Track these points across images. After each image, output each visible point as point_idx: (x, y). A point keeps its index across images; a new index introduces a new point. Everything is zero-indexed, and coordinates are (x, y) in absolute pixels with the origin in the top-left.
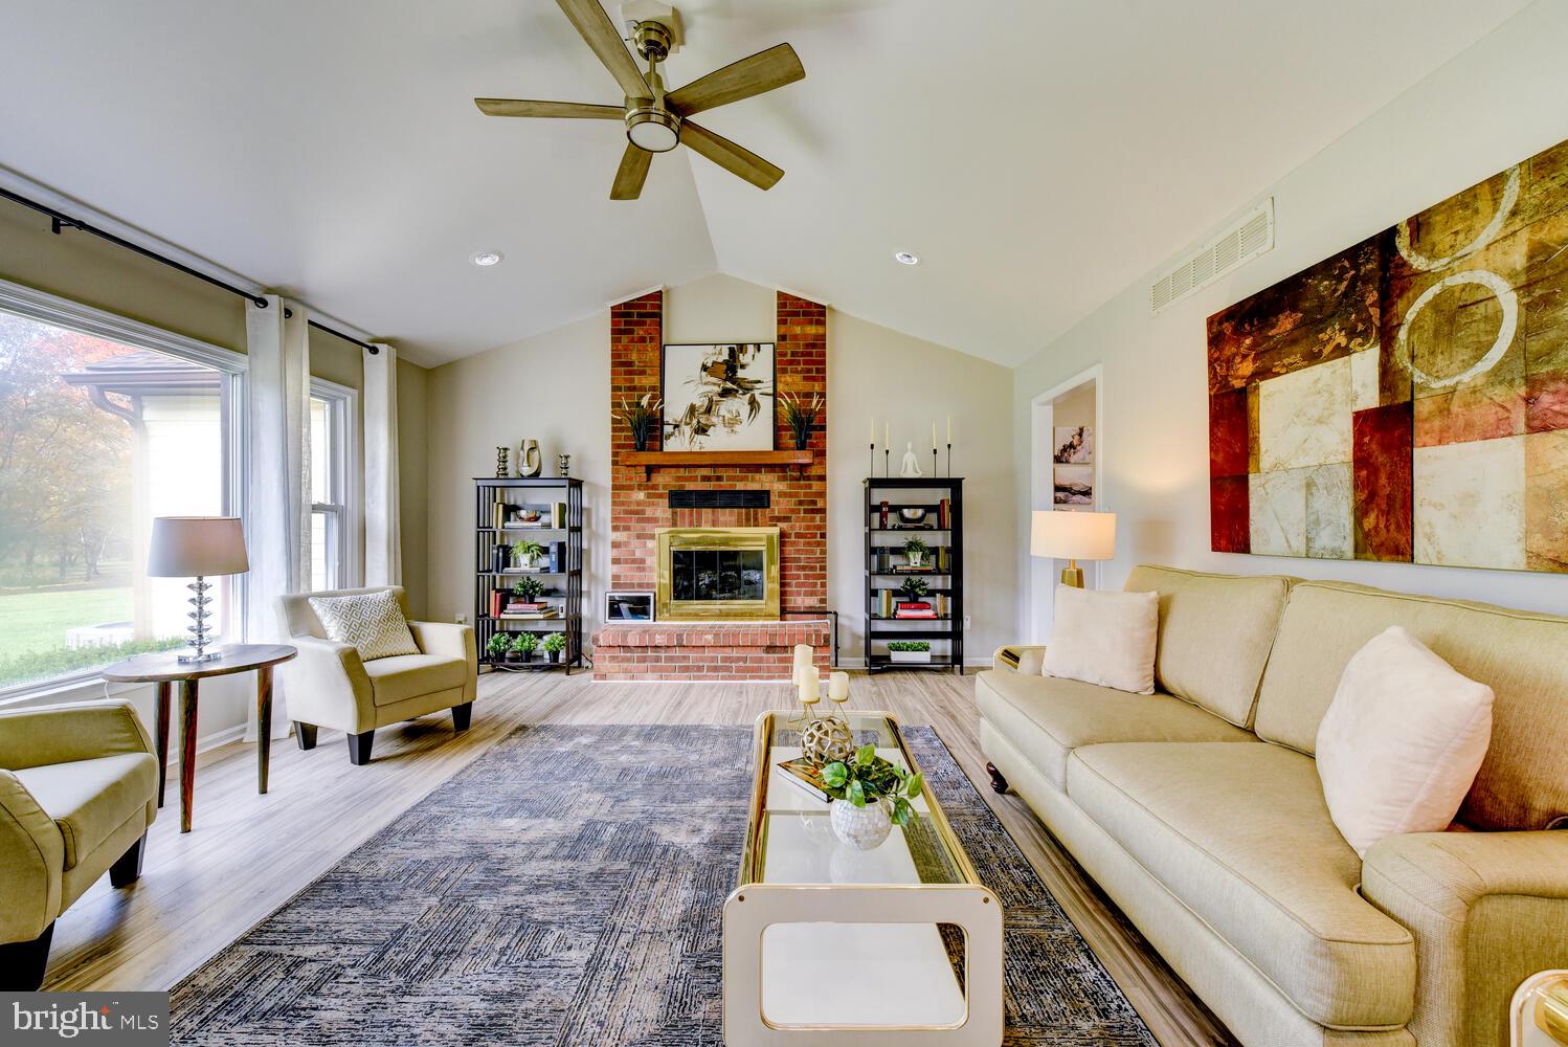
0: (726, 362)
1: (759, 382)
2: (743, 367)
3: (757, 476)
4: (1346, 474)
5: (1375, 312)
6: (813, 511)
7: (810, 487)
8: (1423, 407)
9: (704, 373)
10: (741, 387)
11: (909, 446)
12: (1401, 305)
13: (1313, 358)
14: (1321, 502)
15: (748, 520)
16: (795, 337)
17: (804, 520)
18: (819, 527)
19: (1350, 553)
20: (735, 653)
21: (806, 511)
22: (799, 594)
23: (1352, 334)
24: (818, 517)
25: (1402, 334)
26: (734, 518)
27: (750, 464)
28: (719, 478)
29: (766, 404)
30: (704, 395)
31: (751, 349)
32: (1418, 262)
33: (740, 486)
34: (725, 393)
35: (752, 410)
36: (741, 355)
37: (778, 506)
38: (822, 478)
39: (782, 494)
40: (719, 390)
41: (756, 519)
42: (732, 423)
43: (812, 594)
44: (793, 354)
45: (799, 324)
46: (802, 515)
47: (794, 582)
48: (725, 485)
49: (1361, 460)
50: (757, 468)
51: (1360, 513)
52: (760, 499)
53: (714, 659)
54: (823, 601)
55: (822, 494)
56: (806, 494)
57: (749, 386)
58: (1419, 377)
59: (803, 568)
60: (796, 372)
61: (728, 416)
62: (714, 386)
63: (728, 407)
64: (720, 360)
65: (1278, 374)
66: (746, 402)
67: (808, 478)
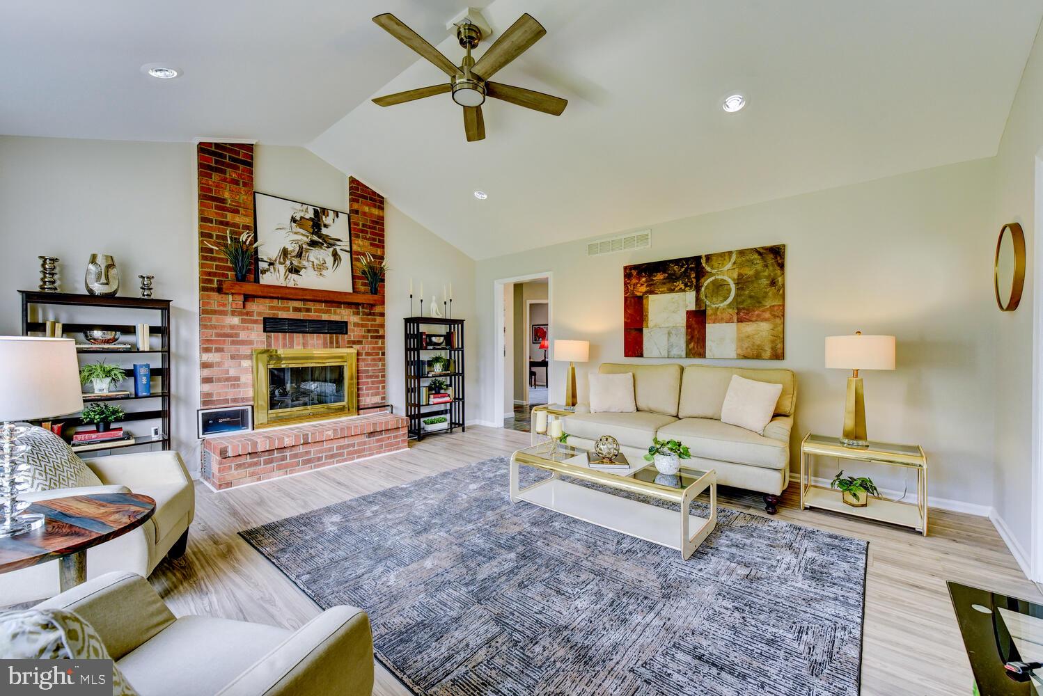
0: (311, 219)
1: (339, 240)
2: (326, 226)
3: (338, 310)
4: (683, 330)
5: (694, 280)
6: (377, 337)
7: (375, 320)
8: (709, 312)
9: (294, 225)
10: (325, 241)
11: (434, 298)
12: (702, 280)
13: (672, 291)
14: (673, 339)
15: (331, 343)
16: (364, 214)
17: (371, 343)
18: (381, 348)
19: (684, 355)
20: (347, 442)
21: (372, 337)
22: (368, 395)
23: (686, 285)
24: (380, 341)
25: (703, 289)
26: (321, 342)
27: (332, 299)
28: (308, 310)
29: (345, 257)
30: (295, 242)
31: (331, 213)
32: (708, 269)
33: (325, 317)
34: (313, 244)
35: (335, 261)
36: (324, 217)
37: (354, 333)
38: (382, 315)
39: (356, 325)
40: (308, 240)
41: (337, 342)
42: (320, 268)
43: (377, 394)
44: (364, 225)
45: (367, 205)
46: (370, 339)
47: (364, 387)
48: (313, 315)
49: (688, 326)
50: (338, 304)
51: (688, 343)
52: (340, 328)
53: (331, 449)
54: (383, 398)
55: (382, 326)
56: (372, 325)
57: (332, 242)
58: (708, 303)
59: (371, 377)
60: (366, 238)
61: (316, 262)
62: (303, 237)
63: (316, 255)
64: (307, 216)
65: (657, 294)
66: (330, 254)
67: (374, 314)
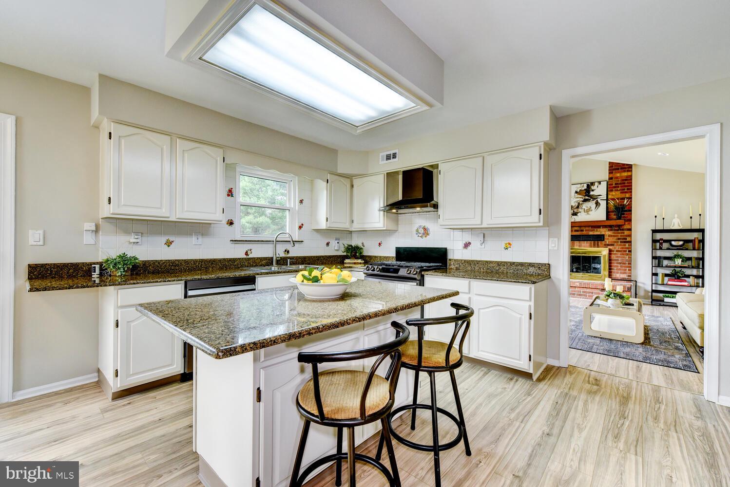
0: (585, 189)
1: (600, 195)
2: (593, 191)
3: (599, 229)
6: (625, 242)
7: (624, 233)
9: (576, 194)
10: (592, 198)
11: (676, 216)
15: (594, 245)
16: (617, 178)
17: (620, 245)
18: (628, 248)
20: (588, 290)
21: (621, 242)
22: (618, 273)
24: (627, 244)
26: (588, 245)
27: (595, 225)
28: (582, 231)
29: (603, 204)
30: (576, 202)
31: (596, 184)
33: (591, 233)
34: (585, 201)
35: (596, 206)
36: (592, 186)
37: (608, 241)
38: (630, 230)
39: (609, 236)
40: (583, 200)
41: (598, 245)
42: (588, 211)
43: (624, 273)
44: (616, 184)
45: (619, 172)
46: (619, 243)
47: (615, 268)
48: (584, 233)
50: (599, 227)
52: (601, 238)
53: (579, 291)
54: (630, 276)
55: (630, 236)
56: (621, 236)
57: (596, 197)
59: (620, 263)
60: (617, 190)
61: (586, 209)
62: (580, 198)
63: (585, 206)
64: (583, 189)
66: (594, 203)
67: (623, 230)
